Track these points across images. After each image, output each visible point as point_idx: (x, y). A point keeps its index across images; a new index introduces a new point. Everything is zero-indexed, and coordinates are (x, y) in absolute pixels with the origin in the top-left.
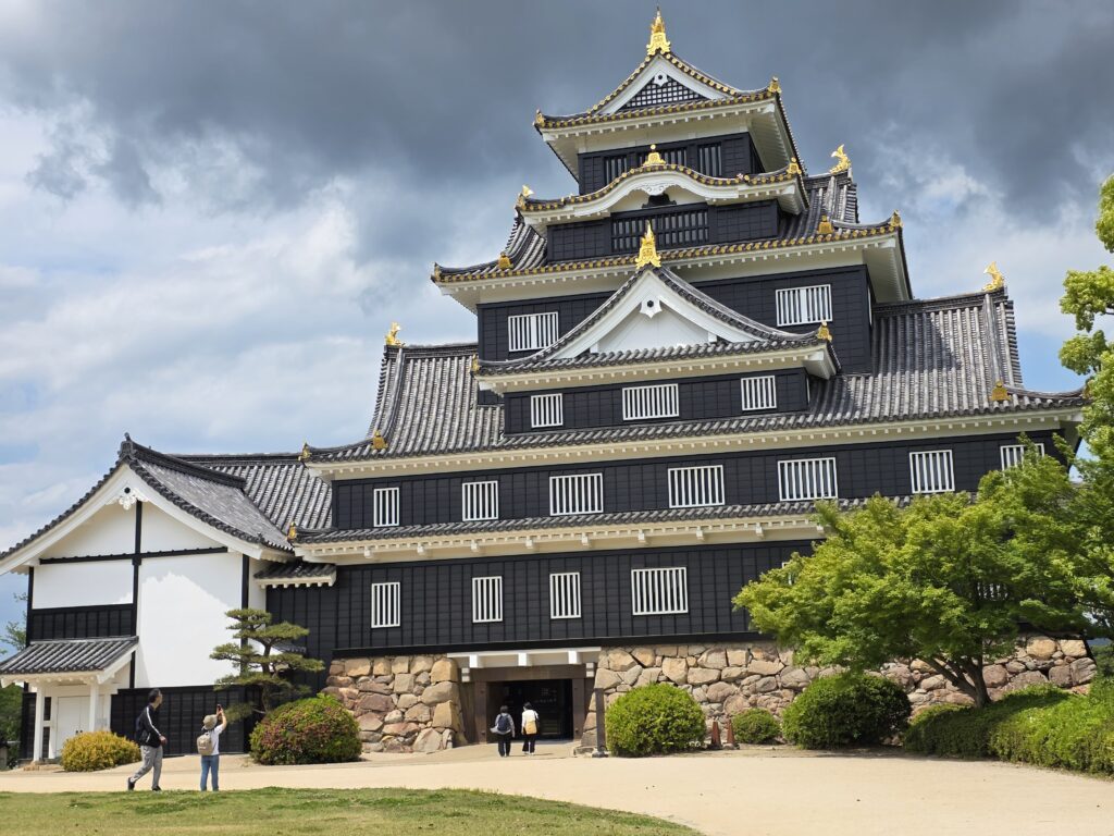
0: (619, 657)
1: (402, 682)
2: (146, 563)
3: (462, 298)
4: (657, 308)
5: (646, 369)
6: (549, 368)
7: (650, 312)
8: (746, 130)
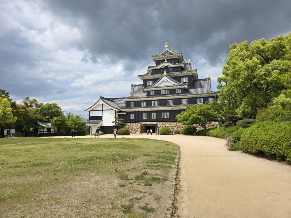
0: (161, 123)
1: (134, 126)
2: (103, 111)
3: (141, 79)
4: (166, 80)
5: (164, 88)
6: (152, 88)
7: (165, 81)
8: (177, 57)
